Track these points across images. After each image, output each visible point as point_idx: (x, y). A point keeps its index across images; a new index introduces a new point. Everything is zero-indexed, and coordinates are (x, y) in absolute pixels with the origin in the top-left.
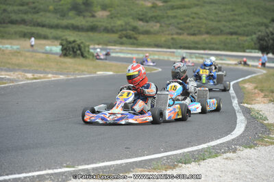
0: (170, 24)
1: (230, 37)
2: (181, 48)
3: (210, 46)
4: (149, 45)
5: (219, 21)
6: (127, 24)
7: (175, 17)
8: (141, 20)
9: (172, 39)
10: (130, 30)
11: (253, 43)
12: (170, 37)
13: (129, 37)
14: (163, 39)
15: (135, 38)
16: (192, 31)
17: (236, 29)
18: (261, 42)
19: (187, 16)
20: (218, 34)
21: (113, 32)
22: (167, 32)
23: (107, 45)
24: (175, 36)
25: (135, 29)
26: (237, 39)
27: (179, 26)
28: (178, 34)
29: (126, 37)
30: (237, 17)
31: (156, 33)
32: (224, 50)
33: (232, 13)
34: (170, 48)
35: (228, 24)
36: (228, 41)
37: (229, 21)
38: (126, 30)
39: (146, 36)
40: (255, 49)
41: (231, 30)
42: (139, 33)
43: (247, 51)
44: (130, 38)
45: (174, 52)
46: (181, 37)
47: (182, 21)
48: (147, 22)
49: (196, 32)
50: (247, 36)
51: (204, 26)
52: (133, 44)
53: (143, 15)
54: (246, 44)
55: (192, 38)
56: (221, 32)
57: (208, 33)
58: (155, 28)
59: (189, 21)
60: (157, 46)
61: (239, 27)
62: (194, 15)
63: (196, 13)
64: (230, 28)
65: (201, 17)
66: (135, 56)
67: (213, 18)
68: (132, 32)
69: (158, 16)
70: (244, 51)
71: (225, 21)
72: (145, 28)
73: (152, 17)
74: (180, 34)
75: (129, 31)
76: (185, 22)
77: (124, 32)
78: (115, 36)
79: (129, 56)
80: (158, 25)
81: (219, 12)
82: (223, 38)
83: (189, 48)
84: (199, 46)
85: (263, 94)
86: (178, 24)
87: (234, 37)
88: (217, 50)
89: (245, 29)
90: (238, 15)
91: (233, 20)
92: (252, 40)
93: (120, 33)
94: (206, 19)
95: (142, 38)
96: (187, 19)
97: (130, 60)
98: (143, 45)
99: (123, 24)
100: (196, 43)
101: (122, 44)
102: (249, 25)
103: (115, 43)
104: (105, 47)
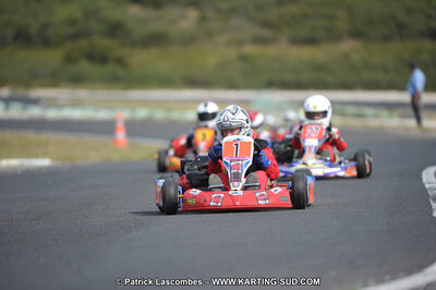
0: (233, 10)
1: (428, 44)
4: (165, 82)
6: (88, 14)
9: (244, 58)
10: (101, 33)
12: (232, 53)
14: (212, 60)
15: (120, 61)
16: (303, 32)
20: (386, 39)
21: (47, 43)
22: (226, 37)
23: (28, 85)
24: (250, 50)
25: (116, 29)
28: (258, 41)
29: (90, 56)
34: (232, 86)
46: (270, 51)
48: (157, 6)
49: (319, 33)
55: (305, 53)
56: (401, 31)
57: (356, 34)
58: (183, 25)
60: (193, 82)
64: (429, 17)
66: (122, 114)
68: (104, 43)
72: (152, 27)
75: (97, 39)
77: (83, 43)
78: (52, 57)
79: (103, 115)
80: (193, 14)
82: (403, 48)
84: (329, 78)
86: (259, 8)
93: (69, 46)
95: (141, 59)
97: (107, 128)
98: (145, 81)
100: (319, 67)
101: (77, 80)
103: (53, 79)
104: (21, 92)
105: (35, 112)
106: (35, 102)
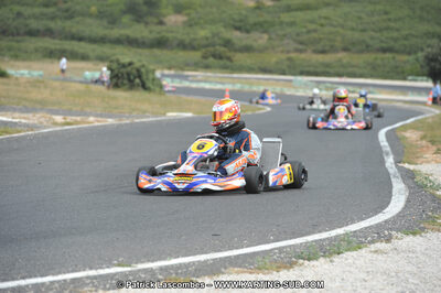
0: (285, 35)
1: (380, 55)
2: (302, 73)
3: (350, 70)
4: (250, 70)
5: (364, 30)
6: (214, 35)
7: (292, 24)
8: (238, 29)
9: (289, 59)
10: (220, 45)
11: (418, 66)
12: (284, 56)
13: (219, 57)
14: (274, 60)
15: (229, 59)
16: (319, 47)
17: (392, 44)
18: (433, 64)
19: (312, 22)
20: (361, 52)
21: (193, 48)
22: (281, 49)
23: (183, 69)
24: (293, 55)
25: (228, 43)
26: (394, 58)
27: (300, 38)
28: (297, 50)
29: (214, 56)
30: (392, 24)
31: (262, 50)
32: (372, 76)
33: (385, 17)
34: (284, 74)
35: (378, 35)
36: (379, 62)
37: (381, 30)
38: (214, 45)
39: (246, 54)
40: (423, 75)
41: (384, 45)
42: (236, 51)
43: (410, 78)
44: (221, 58)
45: (291, 81)
46: (303, 56)
47: (304, 30)
48: (248, 31)
49: (327, 48)
50: (409, 54)
51: (339, 39)
52: (225, 68)
53: (241, 21)
54: (408, 67)
55: (321, 58)
56: (368, 48)
57: (345, 49)
58: (260, 42)
59: (315, 31)
60: (264, 71)
61: (396, 40)
62: (323, 21)
63: (326, 18)
64: (382, 41)
65: (335, 23)
66: (229, 87)
67: (354, 25)
68: (223, 49)
69: (266, 22)
70: (405, 79)
71: (373, 30)
72: (244, 43)
73: (255, 24)
74: (300, 51)
75: (218, 47)
76: (309, 32)
77: (211, 49)
78: (196, 56)
79: (219, 87)
80: (266, 36)
81: (363, 15)
82: (369, 57)
83: (316, 74)
84: (331, 71)
85: (435, 148)
86: (298, 35)
87: (388, 55)
88: (361, 76)
89: (406, 42)
90: (395, 20)
91: (387, 28)
92: (417, 60)
93: (204, 50)
94: (343, 27)
95: (240, 58)
96: (312, 27)
98: (241, 69)
99: (209, 35)
100: (328, 65)
101: (207, 67)
102: (413, 36)
103: (196, 66)
104: (180, 72)
105: (186, 84)
106: (186, 78)
